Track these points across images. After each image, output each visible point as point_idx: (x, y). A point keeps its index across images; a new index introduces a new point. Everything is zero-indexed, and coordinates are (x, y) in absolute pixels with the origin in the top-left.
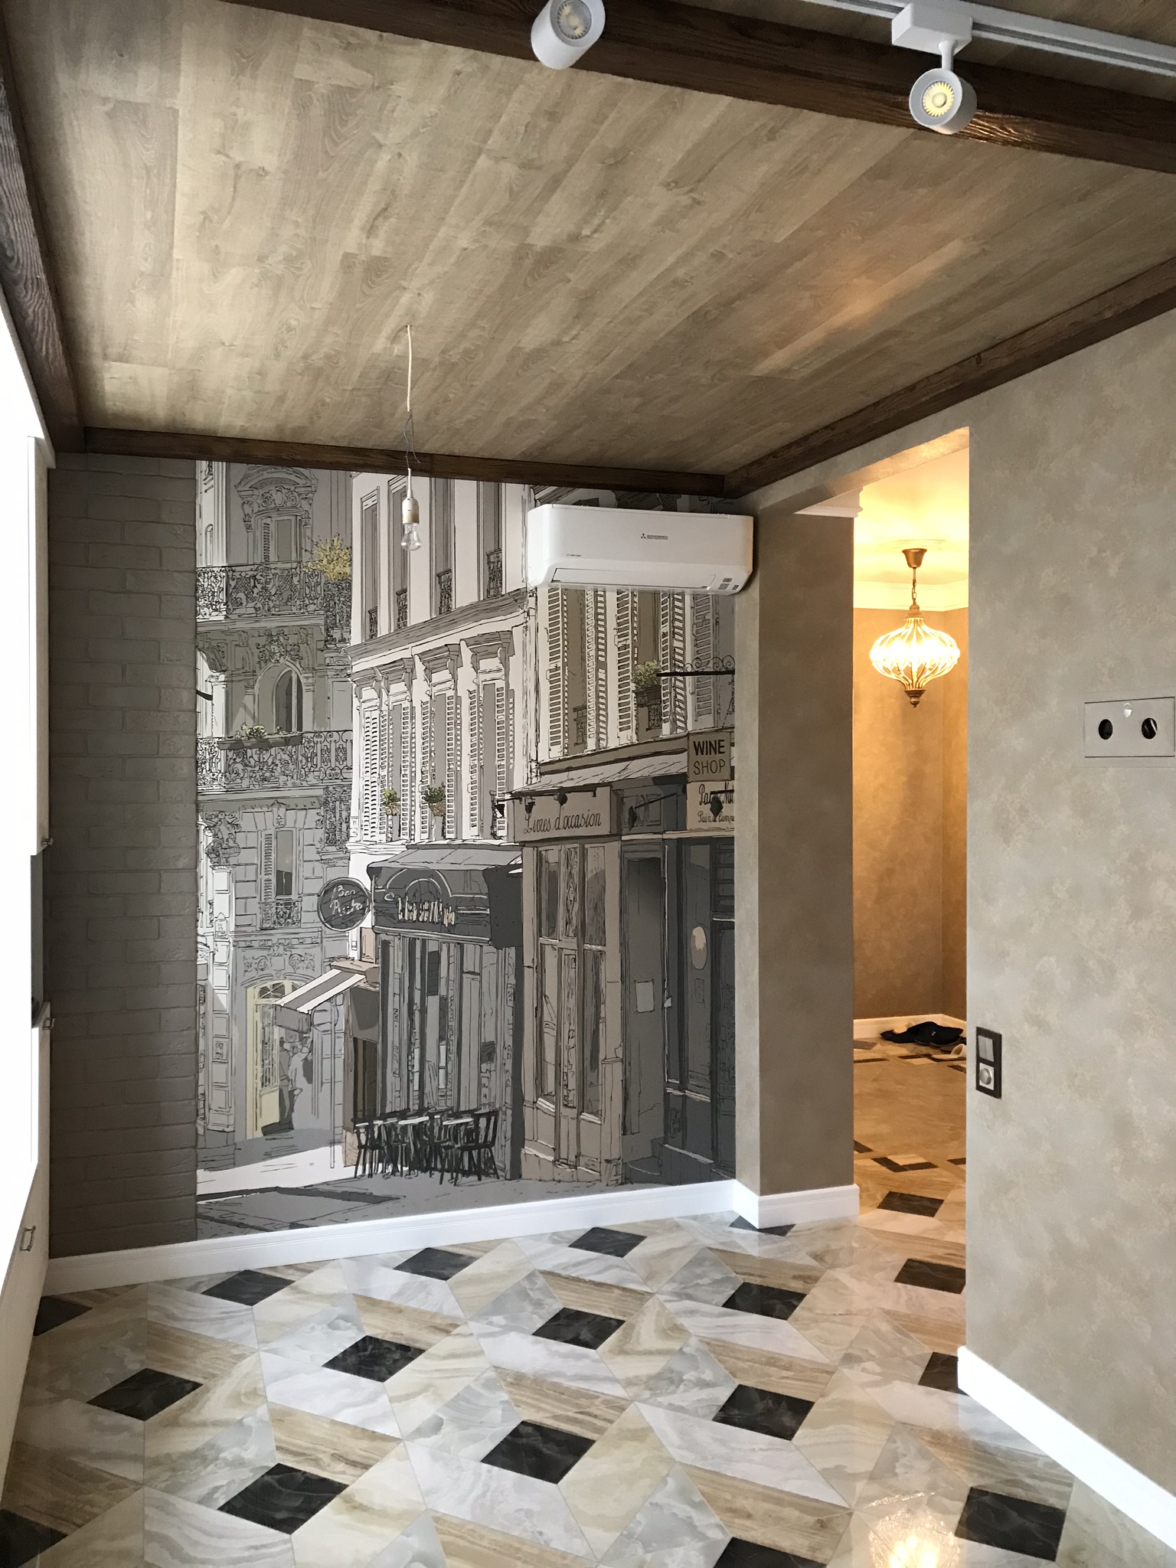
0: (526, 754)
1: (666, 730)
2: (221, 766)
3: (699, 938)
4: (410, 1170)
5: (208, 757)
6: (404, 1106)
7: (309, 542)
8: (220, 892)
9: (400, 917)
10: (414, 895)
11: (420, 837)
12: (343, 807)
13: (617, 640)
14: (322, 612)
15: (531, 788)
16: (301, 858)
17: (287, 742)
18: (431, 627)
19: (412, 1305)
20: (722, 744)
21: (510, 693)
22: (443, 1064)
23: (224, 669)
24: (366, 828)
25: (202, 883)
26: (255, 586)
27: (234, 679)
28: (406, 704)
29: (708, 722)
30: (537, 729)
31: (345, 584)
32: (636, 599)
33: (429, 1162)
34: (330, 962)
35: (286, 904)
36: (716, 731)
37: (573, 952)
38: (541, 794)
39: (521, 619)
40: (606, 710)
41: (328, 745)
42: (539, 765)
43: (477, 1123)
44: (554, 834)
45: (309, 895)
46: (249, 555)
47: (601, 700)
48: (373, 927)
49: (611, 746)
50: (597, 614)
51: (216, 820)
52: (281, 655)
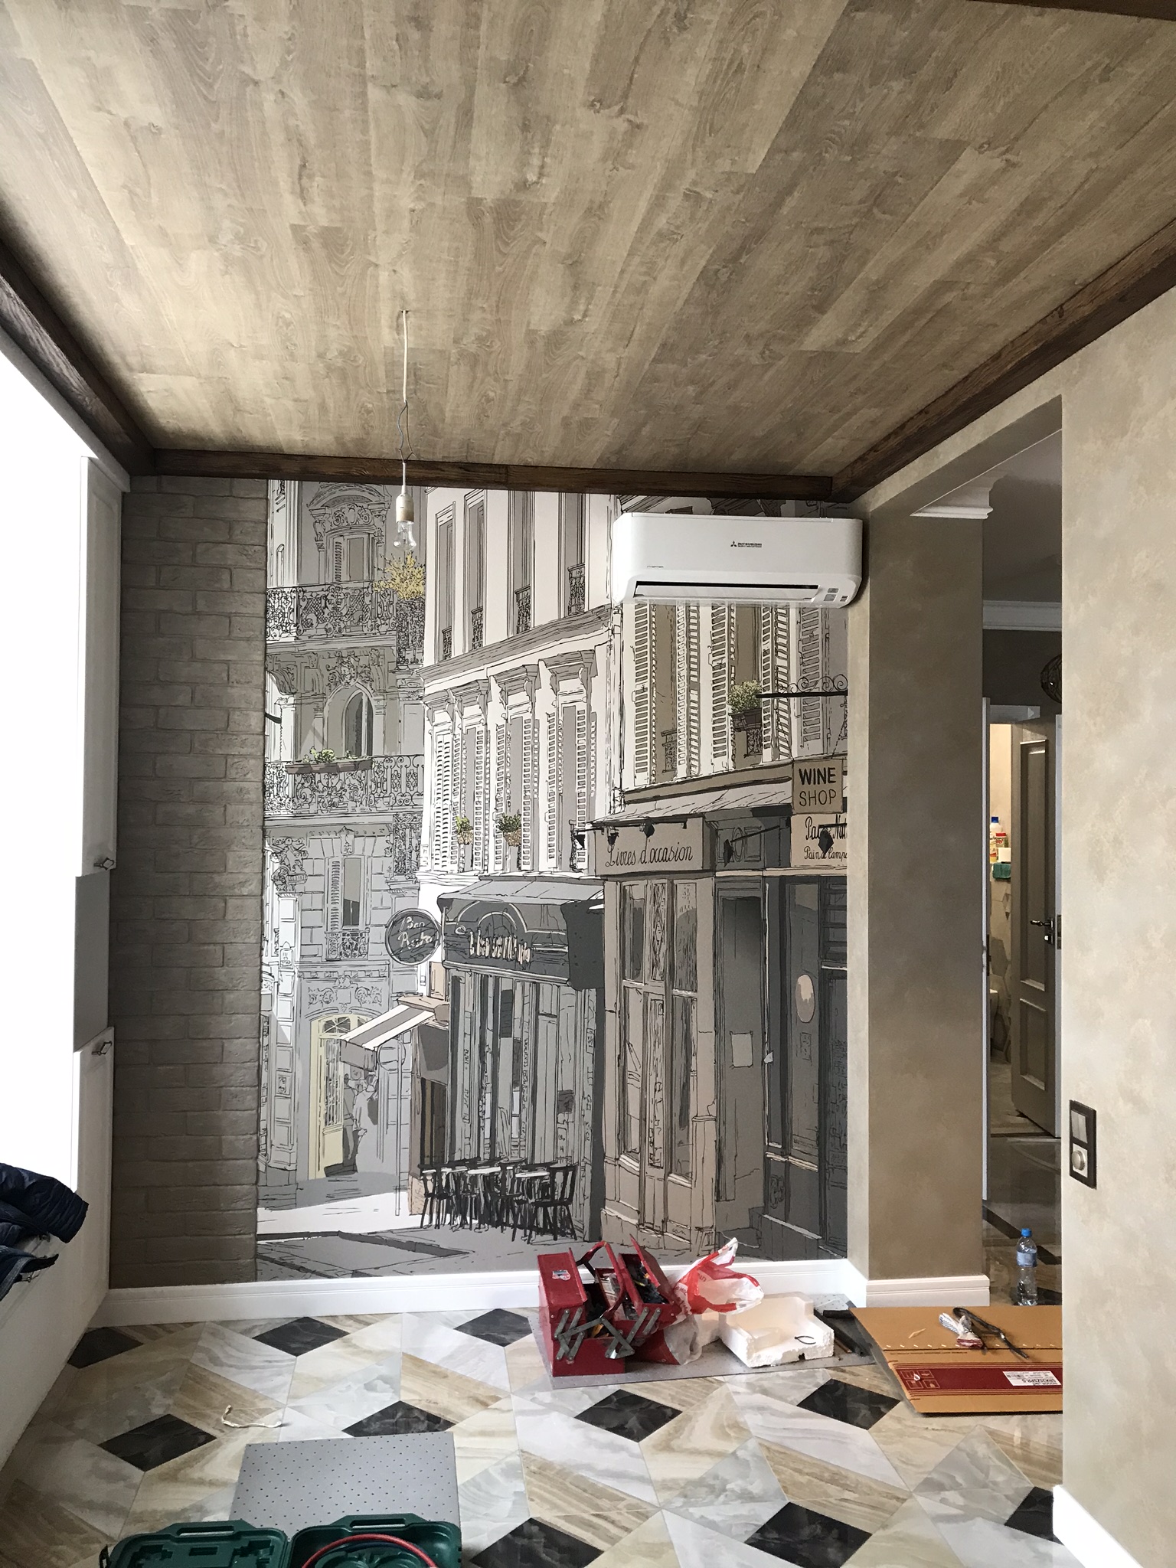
0: (609, 781)
1: (767, 757)
2: (289, 791)
3: (805, 988)
4: (480, 1223)
5: (275, 781)
6: (474, 1155)
7: (381, 560)
8: (286, 920)
9: (472, 952)
10: (487, 930)
11: (494, 868)
12: (413, 835)
13: (712, 659)
14: (394, 633)
15: (614, 817)
16: (369, 887)
17: (356, 766)
18: (511, 645)
19: (459, 1372)
20: (832, 772)
21: (592, 716)
22: (516, 1111)
23: (293, 691)
24: (437, 857)
25: (267, 910)
26: (326, 607)
27: (303, 701)
28: (481, 728)
29: (815, 748)
30: (622, 755)
31: (417, 604)
32: (733, 615)
33: (500, 1217)
34: (398, 997)
35: (353, 935)
36: (825, 758)
37: (661, 998)
38: (625, 824)
39: (605, 638)
40: (698, 734)
41: (399, 770)
42: (623, 793)
43: (552, 1177)
44: (639, 868)
45: (376, 926)
46: (319, 574)
47: (693, 724)
48: (443, 962)
49: (705, 772)
50: (689, 631)
51: (283, 846)
52: (351, 677)
